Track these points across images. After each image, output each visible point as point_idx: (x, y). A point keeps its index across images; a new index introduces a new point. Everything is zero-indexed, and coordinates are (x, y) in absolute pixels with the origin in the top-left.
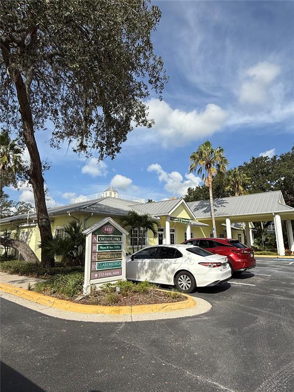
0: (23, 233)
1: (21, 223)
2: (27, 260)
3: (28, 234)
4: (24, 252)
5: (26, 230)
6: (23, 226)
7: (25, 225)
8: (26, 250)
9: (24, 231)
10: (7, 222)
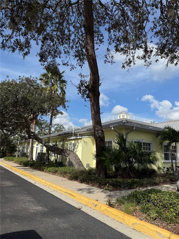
0: (71, 144)
1: (69, 137)
2: (76, 167)
3: (74, 145)
4: (74, 160)
5: (73, 142)
6: (70, 138)
7: (72, 138)
8: (76, 159)
9: (71, 142)
10: (56, 136)
